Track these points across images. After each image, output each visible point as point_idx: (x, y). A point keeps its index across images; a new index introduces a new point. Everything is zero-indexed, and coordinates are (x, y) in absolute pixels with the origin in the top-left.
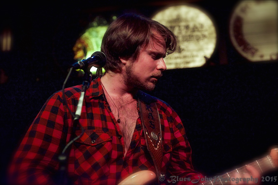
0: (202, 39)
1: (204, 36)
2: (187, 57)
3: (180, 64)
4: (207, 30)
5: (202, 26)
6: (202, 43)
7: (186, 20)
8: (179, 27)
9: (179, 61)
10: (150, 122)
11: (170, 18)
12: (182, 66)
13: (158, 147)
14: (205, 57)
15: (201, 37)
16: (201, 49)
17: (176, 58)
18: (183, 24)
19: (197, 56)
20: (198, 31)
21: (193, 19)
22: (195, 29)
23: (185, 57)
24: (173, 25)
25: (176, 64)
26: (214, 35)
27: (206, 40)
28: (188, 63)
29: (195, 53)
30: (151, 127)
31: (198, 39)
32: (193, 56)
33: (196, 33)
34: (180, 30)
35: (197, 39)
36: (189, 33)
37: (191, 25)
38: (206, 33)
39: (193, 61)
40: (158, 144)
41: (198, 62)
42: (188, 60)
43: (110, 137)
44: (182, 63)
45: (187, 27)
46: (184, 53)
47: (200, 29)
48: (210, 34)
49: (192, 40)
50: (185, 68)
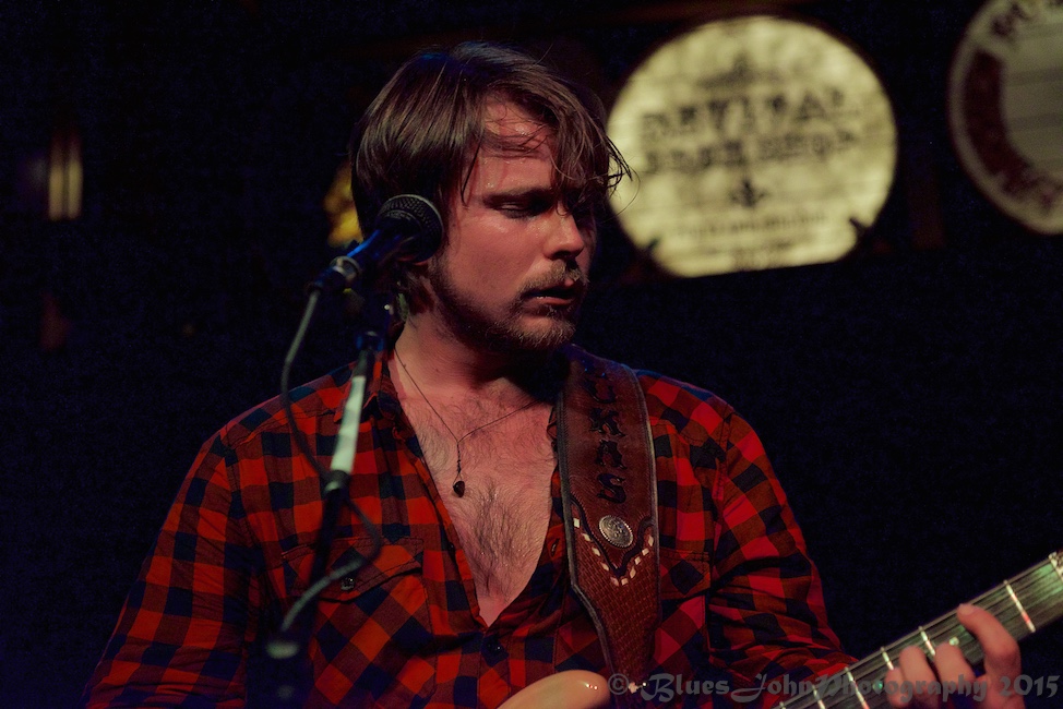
0: (840, 150)
1: (847, 138)
2: (778, 222)
3: (752, 251)
4: (857, 113)
5: (837, 96)
6: (838, 164)
7: (773, 76)
8: (746, 102)
9: (747, 239)
10: (600, 477)
11: (710, 71)
12: (762, 260)
13: (633, 574)
14: (854, 222)
15: (836, 139)
16: (835, 190)
17: (736, 228)
18: (760, 91)
19: (820, 218)
20: (823, 115)
21: (798, 70)
22: (809, 108)
23: (771, 223)
24: (722, 94)
25: (739, 252)
26: (888, 132)
27: (854, 153)
28: (783, 245)
29: (812, 207)
30: (605, 497)
31: (823, 150)
32: (804, 219)
33: (816, 127)
34: (749, 115)
35: (818, 148)
36: (786, 125)
37: (794, 93)
38: (855, 126)
39: (807, 239)
40: (637, 561)
41: (827, 242)
42: (782, 233)
43: (410, 557)
44: (763, 248)
45: (777, 103)
46: (767, 209)
47: (829, 110)
48: (871, 128)
49: (796, 154)
50: (772, 267)
